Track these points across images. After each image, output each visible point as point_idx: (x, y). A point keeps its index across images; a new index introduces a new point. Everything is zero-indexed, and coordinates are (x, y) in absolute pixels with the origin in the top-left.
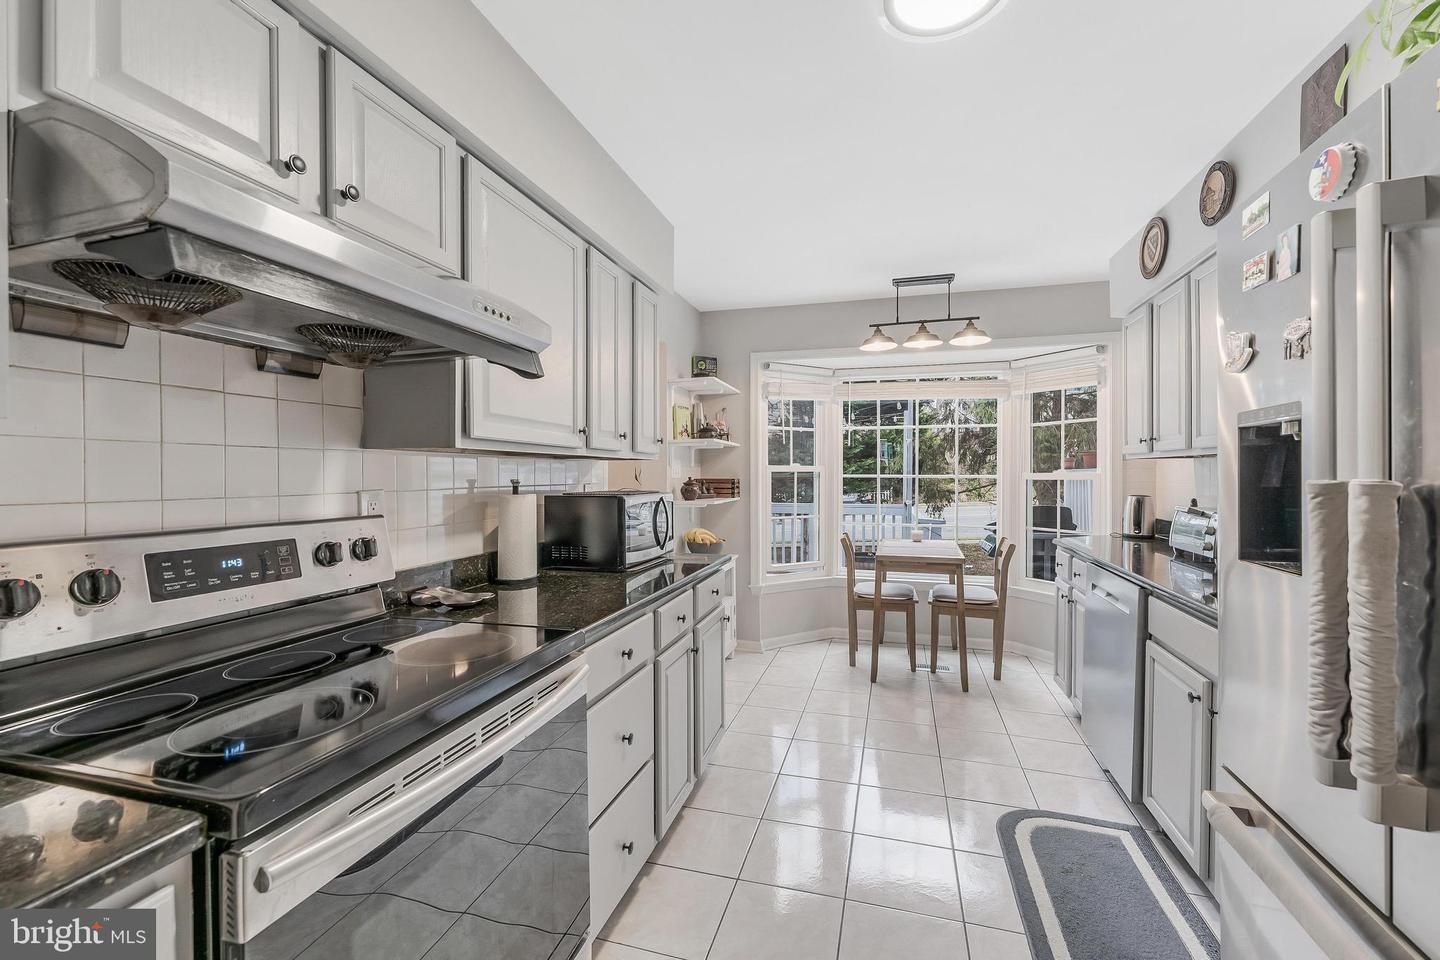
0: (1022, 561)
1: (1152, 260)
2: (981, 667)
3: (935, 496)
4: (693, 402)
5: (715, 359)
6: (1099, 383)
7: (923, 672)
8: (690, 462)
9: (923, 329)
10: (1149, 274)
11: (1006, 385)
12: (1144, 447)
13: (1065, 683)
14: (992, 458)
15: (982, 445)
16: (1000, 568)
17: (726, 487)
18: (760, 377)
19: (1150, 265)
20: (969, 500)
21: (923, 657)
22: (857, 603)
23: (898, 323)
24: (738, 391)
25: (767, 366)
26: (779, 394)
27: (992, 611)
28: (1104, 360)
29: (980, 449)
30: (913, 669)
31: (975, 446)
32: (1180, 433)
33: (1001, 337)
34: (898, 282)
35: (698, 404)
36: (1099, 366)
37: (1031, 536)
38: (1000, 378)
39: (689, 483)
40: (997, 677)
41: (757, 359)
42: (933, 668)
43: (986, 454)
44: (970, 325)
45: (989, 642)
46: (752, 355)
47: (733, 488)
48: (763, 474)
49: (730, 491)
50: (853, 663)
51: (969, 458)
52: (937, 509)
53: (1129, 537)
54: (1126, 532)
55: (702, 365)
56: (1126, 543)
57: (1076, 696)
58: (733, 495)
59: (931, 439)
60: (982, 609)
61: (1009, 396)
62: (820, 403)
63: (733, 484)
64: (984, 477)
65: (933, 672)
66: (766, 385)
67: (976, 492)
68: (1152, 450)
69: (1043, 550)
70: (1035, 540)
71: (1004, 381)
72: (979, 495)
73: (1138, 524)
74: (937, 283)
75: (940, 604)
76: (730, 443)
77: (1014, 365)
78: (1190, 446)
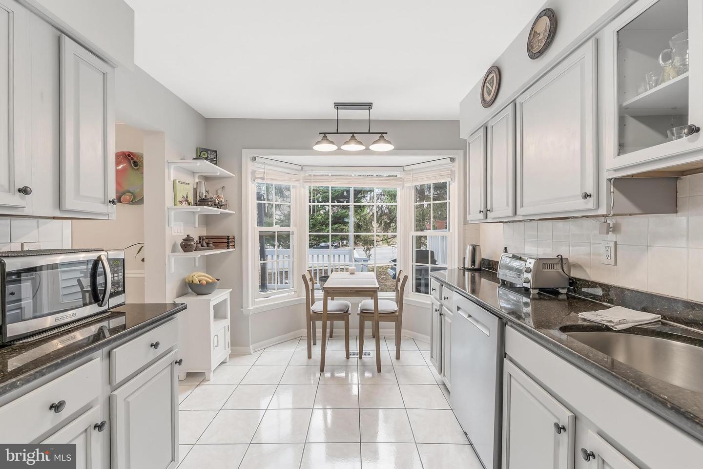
0: (411, 284)
1: (489, 94)
2: (388, 350)
3: (368, 243)
4: (197, 180)
5: (216, 151)
6: (451, 180)
7: (354, 359)
8: (194, 223)
9: (353, 138)
10: (487, 104)
11: (401, 180)
12: (482, 216)
13: (438, 364)
14: (393, 224)
15: (389, 218)
16: (399, 289)
17: (225, 242)
18: (249, 167)
19: (488, 98)
20: (383, 244)
21: (354, 347)
22: (313, 317)
23: (337, 133)
24: (234, 175)
25: (254, 159)
26: (263, 179)
27: (394, 317)
28: (453, 167)
29: (388, 220)
30: (348, 358)
31: (385, 219)
32: (507, 205)
33: (401, 149)
34: (338, 105)
35: (200, 182)
36: (452, 170)
37: (414, 267)
38: (399, 176)
39: (188, 239)
40: (398, 358)
41: (247, 154)
42: (361, 354)
43: (391, 222)
44: (382, 137)
45: (393, 331)
46: (244, 150)
47: (228, 242)
48: (251, 232)
49: (226, 244)
50: (310, 357)
51: (383, 225)
52: (368, 249)
53: (469, 270)
54: (467, 266)
55: (204, 154)
56: (467, 273)
57: (445, 376)
58: (228, 247)
59: (366, 215)
60: (389, 316)
61: (403, 186)
62: (294, 187)
63: (228, 239)
64: (390, 234)
65: (361, 358)
66: (253, 172)
67: (386, 240)
68: (486, 217)
69: (421, 276)
70: (416, 270)
71: (401, 178)
72: (388, 242)
73: (473, 262)
74: (362, 109)
75: (365, 314)
76: (226, 211)
77: (406, 168)
78: (515, 213)
